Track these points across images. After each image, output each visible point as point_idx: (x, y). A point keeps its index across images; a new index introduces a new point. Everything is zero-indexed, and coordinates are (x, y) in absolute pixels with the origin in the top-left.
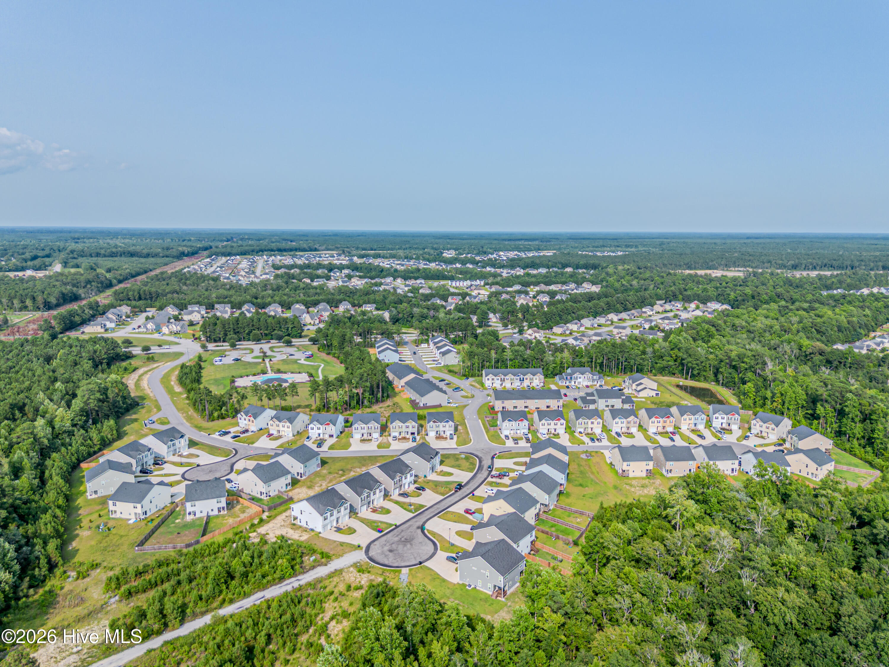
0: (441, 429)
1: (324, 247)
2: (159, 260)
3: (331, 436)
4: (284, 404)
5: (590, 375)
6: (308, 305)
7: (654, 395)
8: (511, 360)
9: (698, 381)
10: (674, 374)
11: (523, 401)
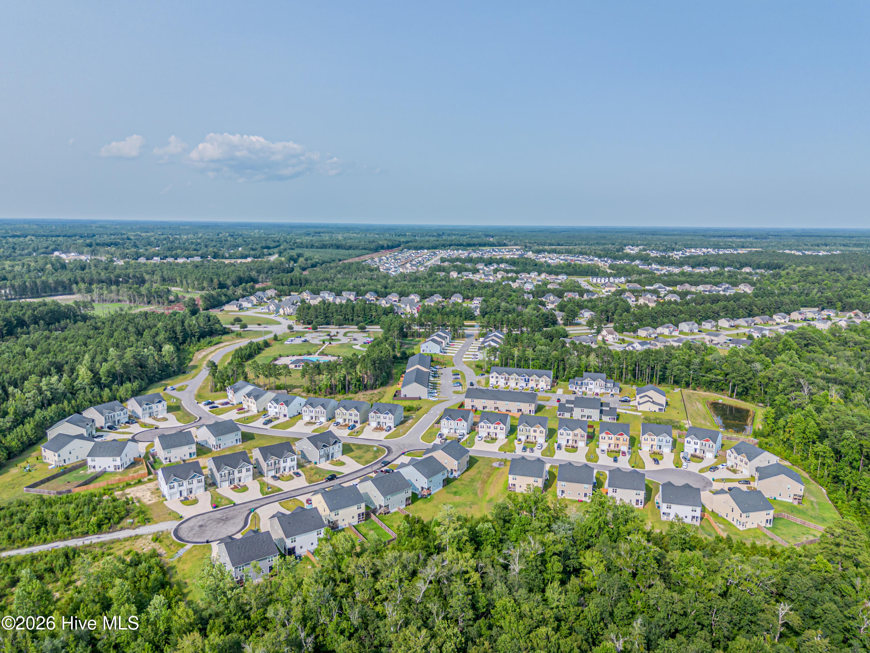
0: (382, 420)
1: (513, 243)
2: (358, 252)
3: (285, 416)
4: (278, 383)
5: (603, 383)
6: (402, 294)
7: (657, 411)
8: (533, 360)
9: (745, 400)
10: (722, 390)
11: (492, 402)
